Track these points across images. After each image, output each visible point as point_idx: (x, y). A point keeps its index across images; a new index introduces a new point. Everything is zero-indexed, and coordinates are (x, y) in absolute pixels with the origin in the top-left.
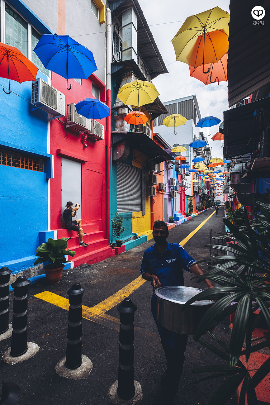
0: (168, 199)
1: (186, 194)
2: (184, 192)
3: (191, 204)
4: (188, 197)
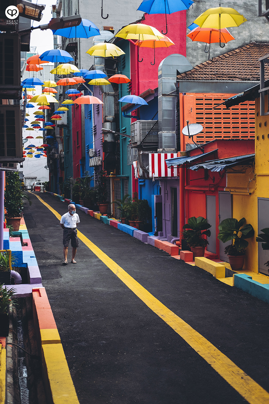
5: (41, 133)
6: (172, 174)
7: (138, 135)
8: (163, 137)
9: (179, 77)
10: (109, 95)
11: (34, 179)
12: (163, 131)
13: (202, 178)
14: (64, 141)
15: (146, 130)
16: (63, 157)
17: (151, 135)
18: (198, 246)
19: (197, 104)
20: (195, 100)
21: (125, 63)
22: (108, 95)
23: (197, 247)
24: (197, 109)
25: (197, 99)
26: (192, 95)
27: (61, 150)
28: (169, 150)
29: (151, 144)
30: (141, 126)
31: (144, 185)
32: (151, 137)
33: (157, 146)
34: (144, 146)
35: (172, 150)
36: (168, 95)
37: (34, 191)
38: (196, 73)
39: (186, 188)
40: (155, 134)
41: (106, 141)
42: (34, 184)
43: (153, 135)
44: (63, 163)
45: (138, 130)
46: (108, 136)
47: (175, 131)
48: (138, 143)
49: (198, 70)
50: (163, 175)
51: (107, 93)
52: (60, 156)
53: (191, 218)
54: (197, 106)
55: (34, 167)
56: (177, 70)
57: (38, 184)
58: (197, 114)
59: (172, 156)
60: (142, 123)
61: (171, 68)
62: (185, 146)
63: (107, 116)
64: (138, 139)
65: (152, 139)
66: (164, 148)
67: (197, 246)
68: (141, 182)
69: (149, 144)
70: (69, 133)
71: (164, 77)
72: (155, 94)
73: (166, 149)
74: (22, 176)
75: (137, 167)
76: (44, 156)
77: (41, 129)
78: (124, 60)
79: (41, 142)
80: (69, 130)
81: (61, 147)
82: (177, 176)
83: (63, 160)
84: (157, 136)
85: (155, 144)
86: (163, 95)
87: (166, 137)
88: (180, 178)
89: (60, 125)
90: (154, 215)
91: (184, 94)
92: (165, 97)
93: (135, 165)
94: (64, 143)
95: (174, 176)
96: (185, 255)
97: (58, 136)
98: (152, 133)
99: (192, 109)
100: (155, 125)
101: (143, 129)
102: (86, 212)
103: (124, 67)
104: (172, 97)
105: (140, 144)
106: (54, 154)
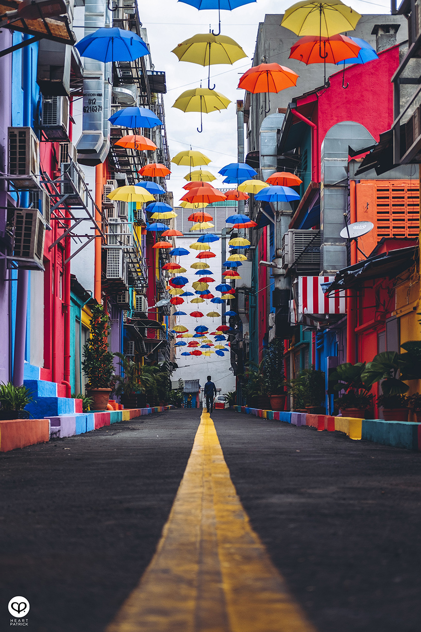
1: (73, 276)
2: (62, 260)
3: (98, 348)
4: (79, 306)
5: (217, 308)
6: (337, 309)
7: (289, 253)
8: (325, 254)
10: (283, 214)
12: (326, 243)
14: (250, 317)
15: (302, 244)
16: (248, 344)
17: (311, 253)
19: (378, 198)
20: (374, 191)
21: (307, 161)
22: (281, 215)
23: (349, 409)
24: (378, 205)
25: (378, 190)
26: (370, 184)
27: (247, 333)
28: (334, 272)
30: (294, 238)
32: (311, 255)
33: (319, 267)
34: (299, 270)
36: (334, 186)
39: (356, 330)
40: (316, 251)
41: (277, 289)
43: (313, 253)
44: (248, 353)
45: (289, 245)
46: (280, 280)
47: (344, 243)
48: (289, 265)
50: (321, 310)
51: (280, 211)
52: (244, 343)
53: (344, 364)
54: (378, 200)
56: (349, 146)
57: (222, 400)
58: (378, 213)
60: (295, 233)
61: (340, 143)
62: (358, 258)
63: (279, 249)
64: (290, 260)
65: (311, 258)
66: (325, 269)
68: (318, 344)
69: (307, 267)
70: (255, 302)
71: (327, 159)
72: (320, 189)
73: (329, 271)
74: (198, 386)
75: (294, 309)
76: (228, 350)
77: (215, 300)
78: (305, 156)
79: (218, 322)
80: (255, 297)
81: (246, 328)
82: (344, 312)
83: (248, 349)
84: (319, 253)
85: (317, 267)
86: (325, 186)
87: (331, 253)
88: (348, 313)
89: (240, 288)
90: (327, 389)
91: (357, 182)
92: (328, 189)
93: (292, 306)
94: (250, 321)
95: (340, 313)
96: (328, 421)
97: (242, 310)
98: (312, 250)
99: (368, 205)
100: (316, 236)
101: (297, 244)
102: (257, 414)
103: (306, 169)
104: (340, 188)
105: (292, 266)
106: (238, 342)
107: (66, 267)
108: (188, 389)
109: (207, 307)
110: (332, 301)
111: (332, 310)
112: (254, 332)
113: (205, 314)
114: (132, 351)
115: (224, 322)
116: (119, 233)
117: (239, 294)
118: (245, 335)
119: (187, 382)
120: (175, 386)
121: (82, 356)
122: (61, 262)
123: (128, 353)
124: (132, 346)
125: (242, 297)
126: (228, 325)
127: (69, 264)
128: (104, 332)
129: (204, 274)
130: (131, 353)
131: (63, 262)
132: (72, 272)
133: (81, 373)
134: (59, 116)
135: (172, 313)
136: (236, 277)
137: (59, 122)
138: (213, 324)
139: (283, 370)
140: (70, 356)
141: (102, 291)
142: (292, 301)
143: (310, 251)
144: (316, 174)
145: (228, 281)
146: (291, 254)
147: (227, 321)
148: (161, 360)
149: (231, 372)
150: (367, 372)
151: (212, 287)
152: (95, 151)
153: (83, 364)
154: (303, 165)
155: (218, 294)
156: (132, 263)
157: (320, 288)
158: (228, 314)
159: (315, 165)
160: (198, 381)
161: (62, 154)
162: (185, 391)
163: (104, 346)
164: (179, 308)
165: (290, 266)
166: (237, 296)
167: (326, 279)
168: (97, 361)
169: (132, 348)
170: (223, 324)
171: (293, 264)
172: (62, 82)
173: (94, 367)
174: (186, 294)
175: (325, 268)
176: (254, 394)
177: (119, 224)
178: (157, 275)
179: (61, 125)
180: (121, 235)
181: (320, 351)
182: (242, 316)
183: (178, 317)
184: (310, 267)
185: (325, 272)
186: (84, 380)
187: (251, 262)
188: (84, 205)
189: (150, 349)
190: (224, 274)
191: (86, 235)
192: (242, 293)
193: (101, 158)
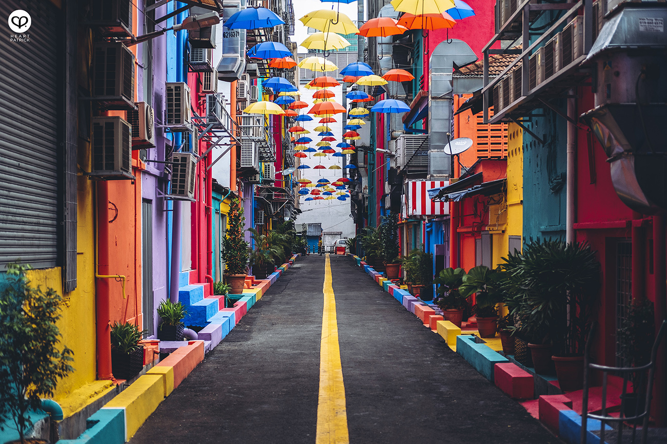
0: (154, 202)
1: (215, 180)
2: (205, 167)
3: (235, 238)
4: (219, 200)
5: (338, 161)
6: (442, 211)
7: (401, 156)
8: (432, 158)
9: (465, 71)
11: (338, 236)
12: (432, 150)
13: (472, 215)
14: (369, 172)
15: (412, 148)
16: (367, 198)
18: (452, 308)
23: (450, 310)
27: (366, 186)
28: (440, 176)
29: (419, 169)
30: (405, 143)
31: (431, 230)
32: (419, 158)
33: (427, 171)
34: (409, 171)
35: (443, 176)
36: (441, 98)
37: (336, 253)
38: (494, 64)
39: (458, 230)
40: (425, 155)
41: (392, 168)
42: (335, 243)
43: (422, 157)
44: (367, 206)
45: (401, 149)
49: (498, 60)
50: (428, 212)
52: (363, 195)
55: (340, 215)
56: (453, 62)
57: (343, 244)
59: (442, 184)
60: (407, 138)
61: (445, 59)
62: (460, 170)
63: (393, 131)
64: (401, 162)
65: (420, 161)
66: (432, 174)
67: (450, 308)
68: (428, 227)
69: (417, 169)
70: (374, 160)
71: (434, 73)
72: (428, 97)
73: (435, 175)
74: (320, 230)
75: (406, 203)
76: (349, 196)
77: (336, 155)
78: (418, 46)
79: (339, 174)
80: (374, 155)
81: (365, 182)
82: (448, 213)
83: (367, 203)
84: (427, 157)
85: (425, 169)
86: (432, 98)
87: (437, 158)
88: (451, 214)
89: (360, 147)
90: (434, 274)
91: (460, 96)
92: (435, 101)
93: (404, 201)
94: (369, 176)
95: (445, 213)
96: (432, 321)
97: (361, 164)
98: (421, 154)
99: (469, 117)
100: (424, 141)
101: (408, 148)
102: (374, 277)
103: (418, 57)
104: (445, 100)
105: (404, 168)
106: (357, 193)
107: (209, 173)
108: (311, 232)
109: (330, 160)
110: (437, 205)
111: (437, 212)
112: (373, 188)
113: (327, 166)
114: (261, 220)
115: (345, 174)
116: (251, 125)
117: (359, 152)
118: (364, 189)
119: (310, 225)
120: (298, 229)
121: (221, 245)
122: (204, 169)
123: (258, 222)
124: (261, 215)
125: (361, 155)
126: (348, 176)
127: (210, 169)
128: (240, 223)
129: (327, 135)
130: (261, 222)
131: (206, 169)
132: (213, 176)
133: (220, 262)
134: (205, 53)
135: (296, 165)
136: (355, 138)
137: (205, 59)
138: (335, 176)
139: (398, 241)
140: (212, 252)
141: (237, 178)
142: (404, 195)
143: (419, 155)
144: (426, 68)
145: (348, 142)
146: (402, 157)
147: (348, 172)
148: (286, 215)
149: (352, 219)
150: (464, 286)
151: (333, 145)
152: (234, 72)
153: (222, 252)
154: (415, 54)
155: (339, 150)
156: (263, 147)
157: (427, 194)
158: (348, 167)
159: (426, 60)
160: (321, 225)
161: (205, 77)
162: (307, 234)
163: (240, 235)
164: (303, 161)
165: (402, 168)
166: (357, 153)
167: (433, 185)
168: (234, 250)
169: (261, 217)
170: (344, 175)
171: (405, 166)
172: (210, 41)
173: (232, 256)
174: (310, 150)
175: (432, 172)
176: (372, 252)
177: (251, 117)
178: (283, 134)
179: (207, 61)
180: (253, 127)
181: (429, 233)
182: (362, 171)
183: (302, 170)
184: (420, 169)
185: (432, 176)
186: (224, 267)
187: (370, 122)
188: (225, 129)
189: (277, 207)
190: (344, 136)
191: (226, 143)
192: (362, 151)
193: (238, 76)
